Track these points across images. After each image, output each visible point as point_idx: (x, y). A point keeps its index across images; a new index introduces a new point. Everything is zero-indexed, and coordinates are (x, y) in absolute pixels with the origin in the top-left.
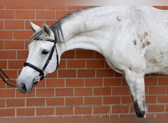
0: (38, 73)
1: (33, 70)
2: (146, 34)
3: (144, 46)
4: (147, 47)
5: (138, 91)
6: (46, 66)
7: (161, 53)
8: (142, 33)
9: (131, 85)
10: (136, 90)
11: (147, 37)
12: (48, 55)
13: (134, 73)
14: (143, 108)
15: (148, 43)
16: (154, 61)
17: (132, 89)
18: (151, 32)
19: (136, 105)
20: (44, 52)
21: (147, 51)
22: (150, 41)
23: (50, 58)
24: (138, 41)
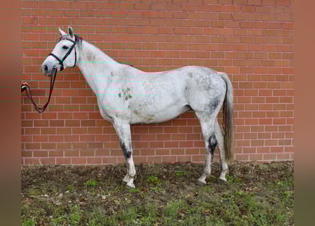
0: (58, 62)
1: (55, 59)
2: (129, 89)
3: (127, 99)
4: (129, 100)
5: (125, 135)
6: (65, 58)
7: (140, 105)
8: (125, 88)
9: (118, 130)
10: (122, 134)
11: (129, 92)
12: (68, 51)
13: (120, 120)
14: (129, 149)
15: (130, 97)
16: (136, 112)
17: (120, 134)
18: (132, 88)
19: (123, 147)
20: (65, 48)
21: (131, 103)
22: (131, 95)
23: (69, 53)
24: (122, 95)
